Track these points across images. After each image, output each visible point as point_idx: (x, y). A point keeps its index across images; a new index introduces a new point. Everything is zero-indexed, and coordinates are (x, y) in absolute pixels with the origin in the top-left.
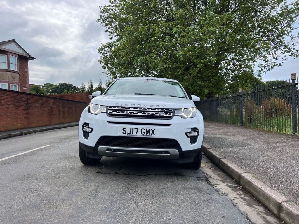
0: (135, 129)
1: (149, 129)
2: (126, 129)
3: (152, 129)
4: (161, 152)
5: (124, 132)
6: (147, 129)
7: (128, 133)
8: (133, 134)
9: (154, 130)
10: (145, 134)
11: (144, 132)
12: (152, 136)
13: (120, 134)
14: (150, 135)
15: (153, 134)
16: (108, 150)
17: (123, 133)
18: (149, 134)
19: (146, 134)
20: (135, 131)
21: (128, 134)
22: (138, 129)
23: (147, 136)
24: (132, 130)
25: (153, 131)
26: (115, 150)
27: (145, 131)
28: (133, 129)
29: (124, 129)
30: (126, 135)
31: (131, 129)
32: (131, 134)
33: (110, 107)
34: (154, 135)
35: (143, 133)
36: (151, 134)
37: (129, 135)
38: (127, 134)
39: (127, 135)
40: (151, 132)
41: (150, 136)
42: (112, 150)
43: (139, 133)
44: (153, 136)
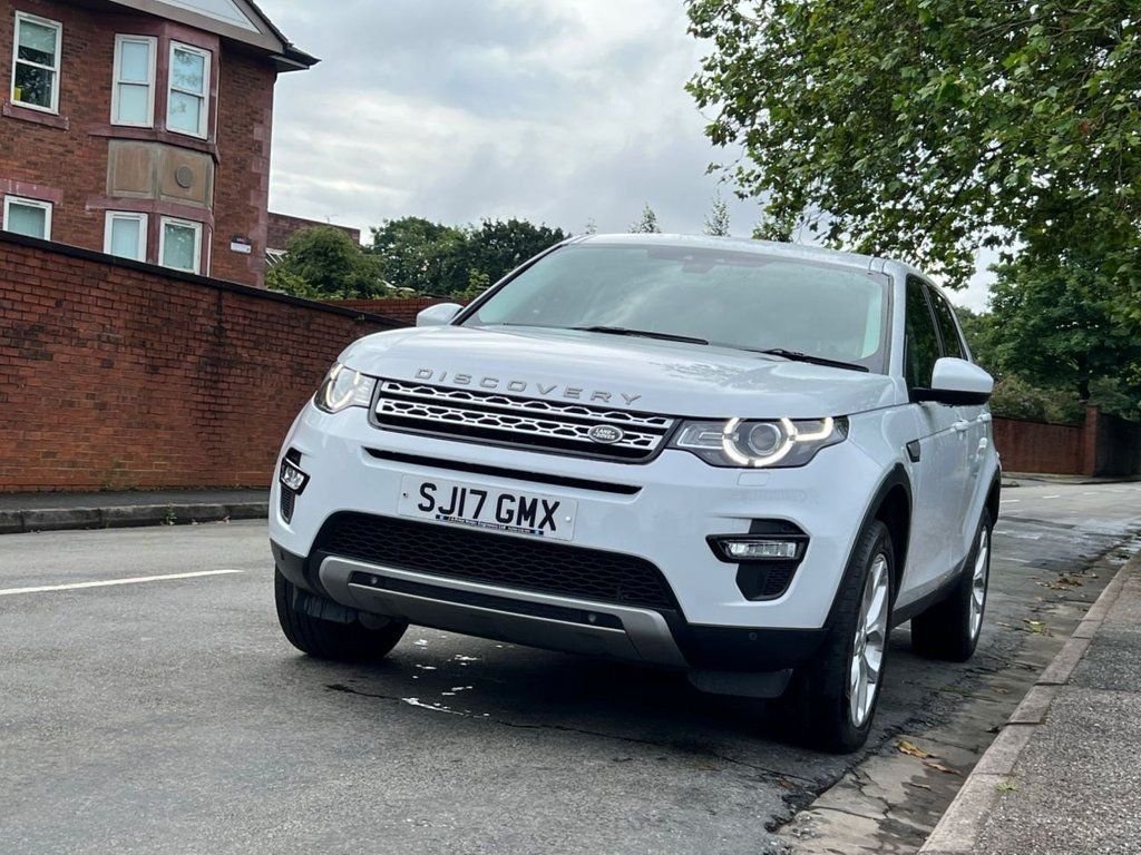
0: (473, 492)
1: (535, 502)
2: (434, 488)
3: (545, 503)
4: (582, 615)
5: (427, 503)
6: (523, 500)
7: (441, 509)
8: (460, 514)
9: (557, 504)
10: (513, 523)
11: (510, 513)
12: (541, 533)
13: (407, 508)
14: (536, 528)
15: (548, 524)
16: (358, 576)
17: (421, 507)
18: (532, 525)
19: (519, 523)
20: (472, 502)
21: (442, 515)
22: (483, 494)
23: (520, 530)
24: (459, 496)
25: (549, 512)
26: (384, 581)
27: (515, 507)
28: (464, 491)
29: (428, 491)
30: (429, 517)
31: (455, 490)
32: (455, 514)
33: (393, 383)
34: (553, 528)
35: (504, 515)
36: (541, 526)
37: (446, 518)
38: (436, 511)
39: (438, 517)
40: (540, 514)
41: (533, 532)
42: (374, 581)
43: (488, 514)
44: (549, 536)
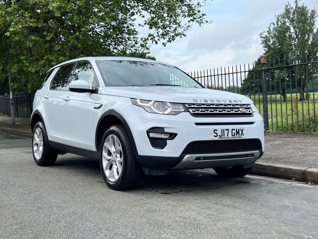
0: (226, 130)
1: (239, 129)
2: (217, 130)
3: (241, 129)
4: (247, 155)
5: (216, 135)
6: (236, 129)
7: (219, 136)
8: (224, 136)
9: (243, 129)
10: (235, 136)
11: (234, 133)
12: (241, 137)
13: (211, 137)
14: (240, 136)
15: (242, 135)
16: (197, 158)
17: (215, 136)
18: (239, 136)
19: (237, 136)
20: (226, 132)
21: (220, 137)
22: (228, 130)
25: (242, 131)
26: (205, 158)
28: (224, 130)
29: (215, 131)
30: (217, 138)
31: (222, 130)
32: (223, 136)
33: (189, 104)
34: (243, 135)
35: (233, 134)
36: (241, 135)
37: (221, 138)
38: (218, 137)
39: (219, 138)
40: (240, 132)
42: (202, 159)
43: (230, 135)
44: (243, 137)
